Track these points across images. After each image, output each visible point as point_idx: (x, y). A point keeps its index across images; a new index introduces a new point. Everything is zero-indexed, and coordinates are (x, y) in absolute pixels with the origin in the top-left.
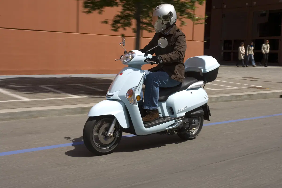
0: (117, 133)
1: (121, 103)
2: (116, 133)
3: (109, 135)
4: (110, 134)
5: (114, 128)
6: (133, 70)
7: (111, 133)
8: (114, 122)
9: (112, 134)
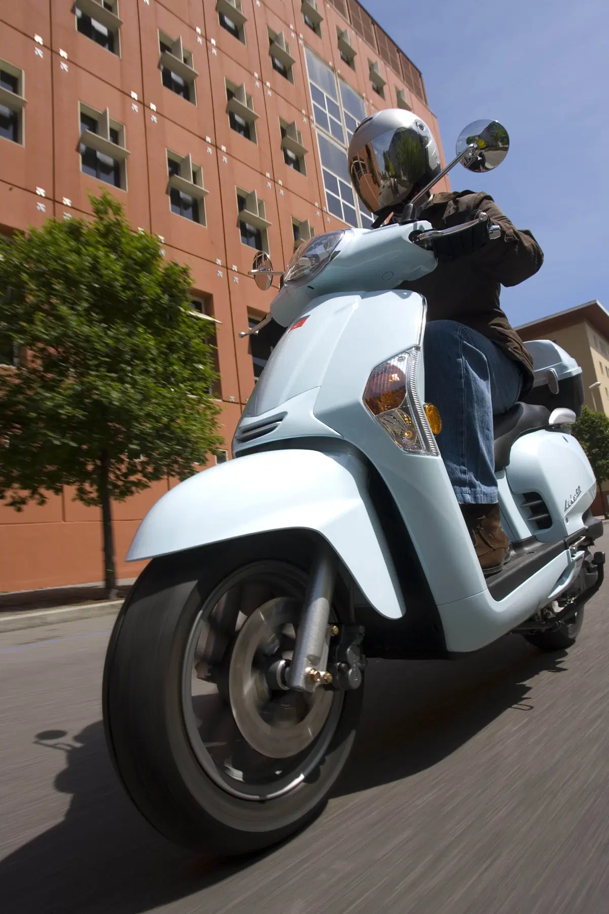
0: (350, 661)
1: (342, 456)
2: (346, 662)
3: (310, 678)
4: (308, 669)
5: (331, 623)
6: (358, 297)
7: (314, 661)
8: (323, 580)
9: (322, 673)
